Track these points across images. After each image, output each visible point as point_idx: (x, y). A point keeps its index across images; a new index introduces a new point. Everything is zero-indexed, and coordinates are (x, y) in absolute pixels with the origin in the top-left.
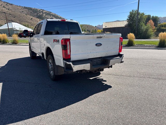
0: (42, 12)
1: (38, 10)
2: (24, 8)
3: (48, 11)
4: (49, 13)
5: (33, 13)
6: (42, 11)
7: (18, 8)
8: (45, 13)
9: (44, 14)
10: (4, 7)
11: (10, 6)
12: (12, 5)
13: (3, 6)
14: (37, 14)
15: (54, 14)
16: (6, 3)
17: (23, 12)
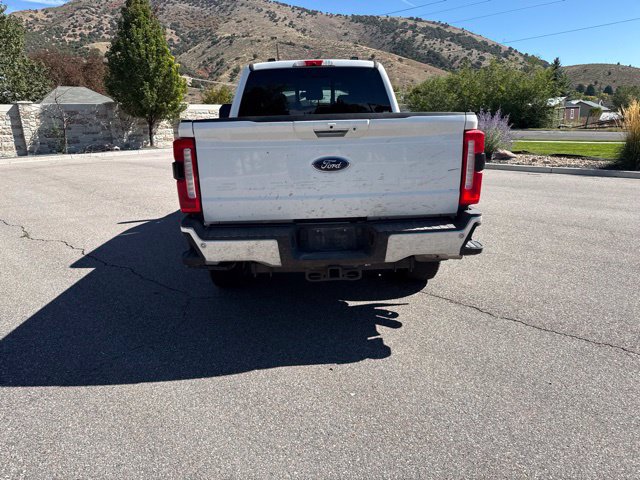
0: (413, 27)
1: (401, 22)
2: (352, 21)
3: (434, 23)
4: (438, 28)
5: (379, 34)
6: (411, 22)
7: (332, 25)
8: (424, 30)
9: (421, 35)
10: (291, 24)
11: (309, 19)
12: (314, 13)
13: (287, 22)
14: (394, 38)
15: (456, 32)
16: (299, 9)
17: (346, 34)
